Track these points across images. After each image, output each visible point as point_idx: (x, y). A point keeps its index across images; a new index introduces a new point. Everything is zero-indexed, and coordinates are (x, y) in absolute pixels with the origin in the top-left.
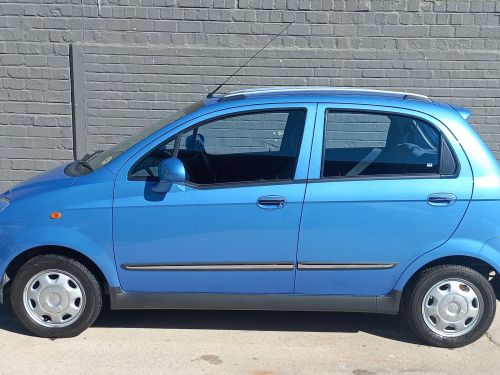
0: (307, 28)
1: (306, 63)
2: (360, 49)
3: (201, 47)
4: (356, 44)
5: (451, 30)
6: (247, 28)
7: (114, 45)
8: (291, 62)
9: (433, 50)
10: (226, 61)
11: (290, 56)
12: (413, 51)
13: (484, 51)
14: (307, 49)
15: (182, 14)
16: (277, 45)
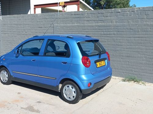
0: (103, 18)
1: (103, 28)
2: (117, 24)
3: (78, 24)
4: (116, 22)
5: (145, 17)
6: (89, 19)
7: (61, 25)
8: (99, 28)
11: (99, 26)
12: (133, 24)
15: (75, 16)
16: (96, 23)
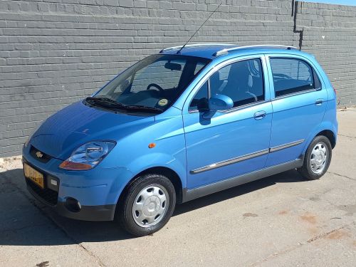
2: (163, 18)
4: (159, 14)
6: (93, 0)
8: (124, 26)
9: (198, 19)
10: (80, 25)
11: (122, 21)
12: (188, 19)
13: (220, 20)
14: (132, 17)
16: (113, 13)
